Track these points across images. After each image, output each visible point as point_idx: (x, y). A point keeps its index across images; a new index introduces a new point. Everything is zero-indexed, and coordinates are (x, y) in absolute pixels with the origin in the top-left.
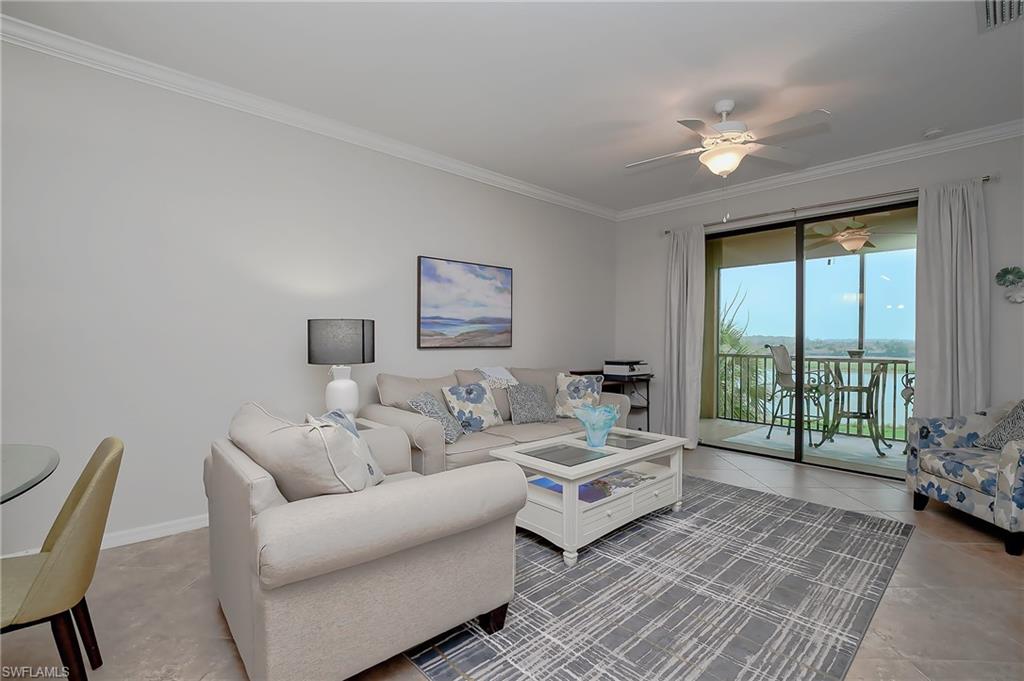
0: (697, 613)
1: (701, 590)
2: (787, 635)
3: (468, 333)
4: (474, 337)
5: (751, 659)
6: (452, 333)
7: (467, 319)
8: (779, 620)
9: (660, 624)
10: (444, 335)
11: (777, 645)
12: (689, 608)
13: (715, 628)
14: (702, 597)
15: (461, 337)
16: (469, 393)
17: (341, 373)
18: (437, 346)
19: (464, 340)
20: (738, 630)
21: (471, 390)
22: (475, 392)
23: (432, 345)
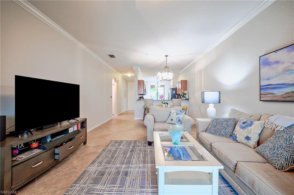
0: (122, 160)
1: (124, 166)
2: (102, 164)
3: (292, 92)
5: (110, 156)
7: (292, 83)
8: (104, 166)
9: (127, 156)
10: (274, 94)
11: (105, 161)
12: (124, 161)
13: (118, 159)
14: (123, 164)
15: (287, 95)
16: (244, 123)
17: (211, 106)
18: (269, 100)
19: (289, 97)
20: (113, 160)
21: (246, 122)
22: (246, 124)
23: (267, 100)
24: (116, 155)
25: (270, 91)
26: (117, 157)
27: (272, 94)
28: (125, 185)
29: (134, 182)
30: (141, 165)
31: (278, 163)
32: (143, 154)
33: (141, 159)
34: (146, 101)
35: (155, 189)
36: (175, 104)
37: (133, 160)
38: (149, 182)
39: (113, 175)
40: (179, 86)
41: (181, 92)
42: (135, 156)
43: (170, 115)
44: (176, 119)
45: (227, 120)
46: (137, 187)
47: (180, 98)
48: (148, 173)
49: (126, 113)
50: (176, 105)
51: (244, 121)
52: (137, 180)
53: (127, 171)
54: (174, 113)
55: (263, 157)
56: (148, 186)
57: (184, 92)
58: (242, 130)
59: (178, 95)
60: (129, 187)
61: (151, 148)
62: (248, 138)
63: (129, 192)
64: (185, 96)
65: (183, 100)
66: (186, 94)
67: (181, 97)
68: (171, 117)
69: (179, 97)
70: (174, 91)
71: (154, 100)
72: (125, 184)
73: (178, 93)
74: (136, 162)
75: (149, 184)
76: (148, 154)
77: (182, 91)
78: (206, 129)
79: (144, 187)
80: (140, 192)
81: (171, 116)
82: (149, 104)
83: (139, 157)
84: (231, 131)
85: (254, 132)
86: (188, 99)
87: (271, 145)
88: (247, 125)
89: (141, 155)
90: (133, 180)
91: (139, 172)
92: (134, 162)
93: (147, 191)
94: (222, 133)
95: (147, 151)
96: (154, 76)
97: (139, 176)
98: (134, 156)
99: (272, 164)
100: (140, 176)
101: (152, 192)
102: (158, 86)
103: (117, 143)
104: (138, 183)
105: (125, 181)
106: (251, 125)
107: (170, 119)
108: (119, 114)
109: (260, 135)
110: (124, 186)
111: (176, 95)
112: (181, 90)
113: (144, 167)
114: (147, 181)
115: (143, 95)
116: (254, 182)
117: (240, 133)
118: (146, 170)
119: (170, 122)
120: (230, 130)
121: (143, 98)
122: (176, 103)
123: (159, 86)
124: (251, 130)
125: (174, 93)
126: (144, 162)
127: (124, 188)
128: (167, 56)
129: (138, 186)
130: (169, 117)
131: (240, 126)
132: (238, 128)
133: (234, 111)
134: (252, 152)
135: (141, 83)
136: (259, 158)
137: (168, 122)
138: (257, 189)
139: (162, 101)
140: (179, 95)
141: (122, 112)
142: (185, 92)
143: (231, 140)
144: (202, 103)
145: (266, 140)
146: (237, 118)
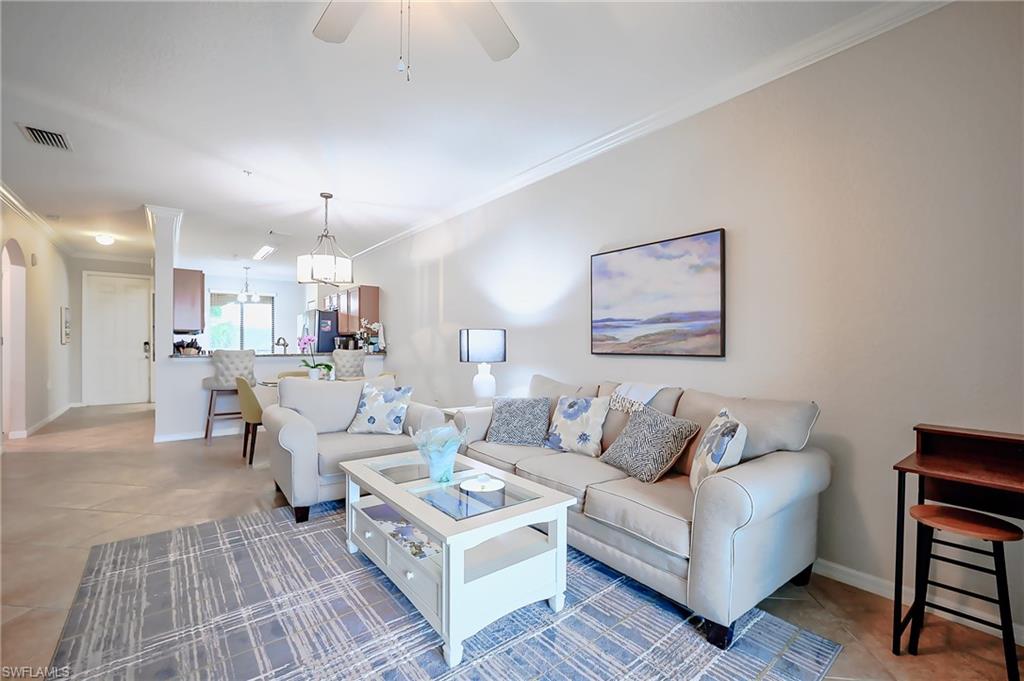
1: (245, 612)
2: (128, 641)
3: (646, 336)
4: (654, 341)
5: (145, 604)
6: (625, 336)
7: (645, 319)
8: (145, 644)
9: (233, 577)
10: (617, 339)
11: (132, 626)
13: (193, 600)
14: (233, 608)
15: (637, 342)
16: (571, 406)
17: (484, 369)
18: (609, 352)
19: (641, 345)
20: (174, 612)
21: (575, 404)
22: (576, 407)
23: (604, 351)
24: (173, 592)
25: (610, 333)
26: (185, 597)
27: (614, 339)
28: (296, 661)
29: (324, 638)
30: (314, 586)
31: (646, 470)
32: (294, 555)
33: (298, 568)
34: (225, 359)
35: (405, 628)
36: (344, 370)
37: (268, 583)
38: (374, 618)
39: (220, 655)
40: (348, 306)
41: (360, 326)
42: (267, 568)
43: (361, 405)
44: (388, 416)
45: (532, 404)
46: (346, 645)
47: (356, 347)
48: (355, 597)
49: (74, 420)
50: (347, 372)
51: (571, 401)
52: (331, 628)
53: (272, 620)
54: (375, 398)
55: (620, 468)
56: (381, 630)
57: (372, 327)
58: (569, 422)
59: (343, 336)
60: (317, 657)
61: (312, 530)
62: (584, 438)
63: (325, 670)
64: (373, 340)
65: (368, 354)
66: (376, 334)
67: (360, 345)
68: (367, 411)
69: (351, 343)
70: (329, 322)
71: (257, 354)
72: (295, 656)
73: (343, 329)
74: (287, 583)
75: (379, 623)
76: (314, 550)
77: (364, 322)
78: (484, 432)
79: (369, 637)
80: (364, 653)
81: (367, 407)
82: (237, 369)
83: (286, 567)
84: (545, 428)
85: (593, 422)
86: (383, 352)
87: (629, 441)
88: (576, 409)
89: (289, 559)
90: (317, 635)
91: (322, 607)
92: (277, 588)
93: (385, 642)
94: (525, 437)
95: (302, 539)
96: (236, 256)
97: (328, 617)
98: (262, 570)
99: (635, 476)
100: (332, 616)
101: (400, 638)
102: (249, 297)
103: (137, 547)
104: (338, 634)
105: (289, 649)
106: (586, 407)
107: (363, 418)
108: (38, 425)
109: (603, 426)
110: (295, 664)
111: (334, 336)
112: (360, 318)
113: (328, 588)
114: (368, 618)
115: (195, 332)
116: (625, 512)
117: (565, 429)
118: (341, 593)
119: (365, 429)
120: (541, 426)
121: (199, 349)
122: (348, 365)
123: (256, 298)
124: (588, 419)
125: (328, 328)
126: (318, 575)
127: (302, 669)
128: (327, 196)
129: (344, 643)
130: (358, 411)
131: (565, 413)
132: (558, 419)
133: (539, 381)
134: (597, 464)
135: (189, 282)
136: (613, 472)
137: (356, 430)
138: (631, 524)
139: (305, 358)
140: (352, 336)
141: (52, 417)
142: (375, 326)
143: (546, 449)
144: (461, 360)
145: (617, 433)
146: (552, 396)
